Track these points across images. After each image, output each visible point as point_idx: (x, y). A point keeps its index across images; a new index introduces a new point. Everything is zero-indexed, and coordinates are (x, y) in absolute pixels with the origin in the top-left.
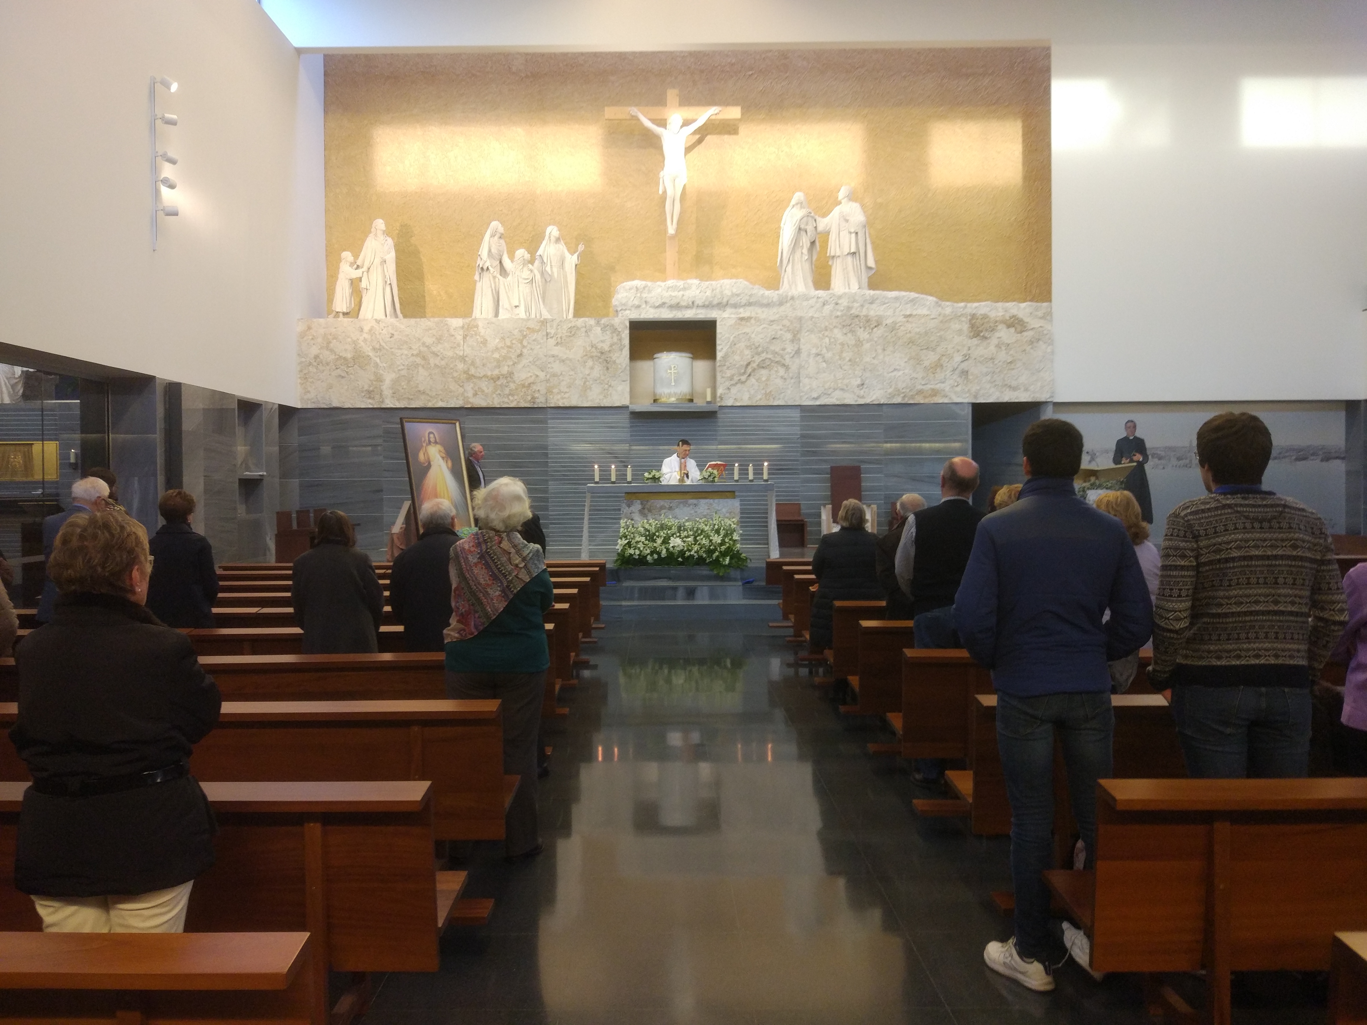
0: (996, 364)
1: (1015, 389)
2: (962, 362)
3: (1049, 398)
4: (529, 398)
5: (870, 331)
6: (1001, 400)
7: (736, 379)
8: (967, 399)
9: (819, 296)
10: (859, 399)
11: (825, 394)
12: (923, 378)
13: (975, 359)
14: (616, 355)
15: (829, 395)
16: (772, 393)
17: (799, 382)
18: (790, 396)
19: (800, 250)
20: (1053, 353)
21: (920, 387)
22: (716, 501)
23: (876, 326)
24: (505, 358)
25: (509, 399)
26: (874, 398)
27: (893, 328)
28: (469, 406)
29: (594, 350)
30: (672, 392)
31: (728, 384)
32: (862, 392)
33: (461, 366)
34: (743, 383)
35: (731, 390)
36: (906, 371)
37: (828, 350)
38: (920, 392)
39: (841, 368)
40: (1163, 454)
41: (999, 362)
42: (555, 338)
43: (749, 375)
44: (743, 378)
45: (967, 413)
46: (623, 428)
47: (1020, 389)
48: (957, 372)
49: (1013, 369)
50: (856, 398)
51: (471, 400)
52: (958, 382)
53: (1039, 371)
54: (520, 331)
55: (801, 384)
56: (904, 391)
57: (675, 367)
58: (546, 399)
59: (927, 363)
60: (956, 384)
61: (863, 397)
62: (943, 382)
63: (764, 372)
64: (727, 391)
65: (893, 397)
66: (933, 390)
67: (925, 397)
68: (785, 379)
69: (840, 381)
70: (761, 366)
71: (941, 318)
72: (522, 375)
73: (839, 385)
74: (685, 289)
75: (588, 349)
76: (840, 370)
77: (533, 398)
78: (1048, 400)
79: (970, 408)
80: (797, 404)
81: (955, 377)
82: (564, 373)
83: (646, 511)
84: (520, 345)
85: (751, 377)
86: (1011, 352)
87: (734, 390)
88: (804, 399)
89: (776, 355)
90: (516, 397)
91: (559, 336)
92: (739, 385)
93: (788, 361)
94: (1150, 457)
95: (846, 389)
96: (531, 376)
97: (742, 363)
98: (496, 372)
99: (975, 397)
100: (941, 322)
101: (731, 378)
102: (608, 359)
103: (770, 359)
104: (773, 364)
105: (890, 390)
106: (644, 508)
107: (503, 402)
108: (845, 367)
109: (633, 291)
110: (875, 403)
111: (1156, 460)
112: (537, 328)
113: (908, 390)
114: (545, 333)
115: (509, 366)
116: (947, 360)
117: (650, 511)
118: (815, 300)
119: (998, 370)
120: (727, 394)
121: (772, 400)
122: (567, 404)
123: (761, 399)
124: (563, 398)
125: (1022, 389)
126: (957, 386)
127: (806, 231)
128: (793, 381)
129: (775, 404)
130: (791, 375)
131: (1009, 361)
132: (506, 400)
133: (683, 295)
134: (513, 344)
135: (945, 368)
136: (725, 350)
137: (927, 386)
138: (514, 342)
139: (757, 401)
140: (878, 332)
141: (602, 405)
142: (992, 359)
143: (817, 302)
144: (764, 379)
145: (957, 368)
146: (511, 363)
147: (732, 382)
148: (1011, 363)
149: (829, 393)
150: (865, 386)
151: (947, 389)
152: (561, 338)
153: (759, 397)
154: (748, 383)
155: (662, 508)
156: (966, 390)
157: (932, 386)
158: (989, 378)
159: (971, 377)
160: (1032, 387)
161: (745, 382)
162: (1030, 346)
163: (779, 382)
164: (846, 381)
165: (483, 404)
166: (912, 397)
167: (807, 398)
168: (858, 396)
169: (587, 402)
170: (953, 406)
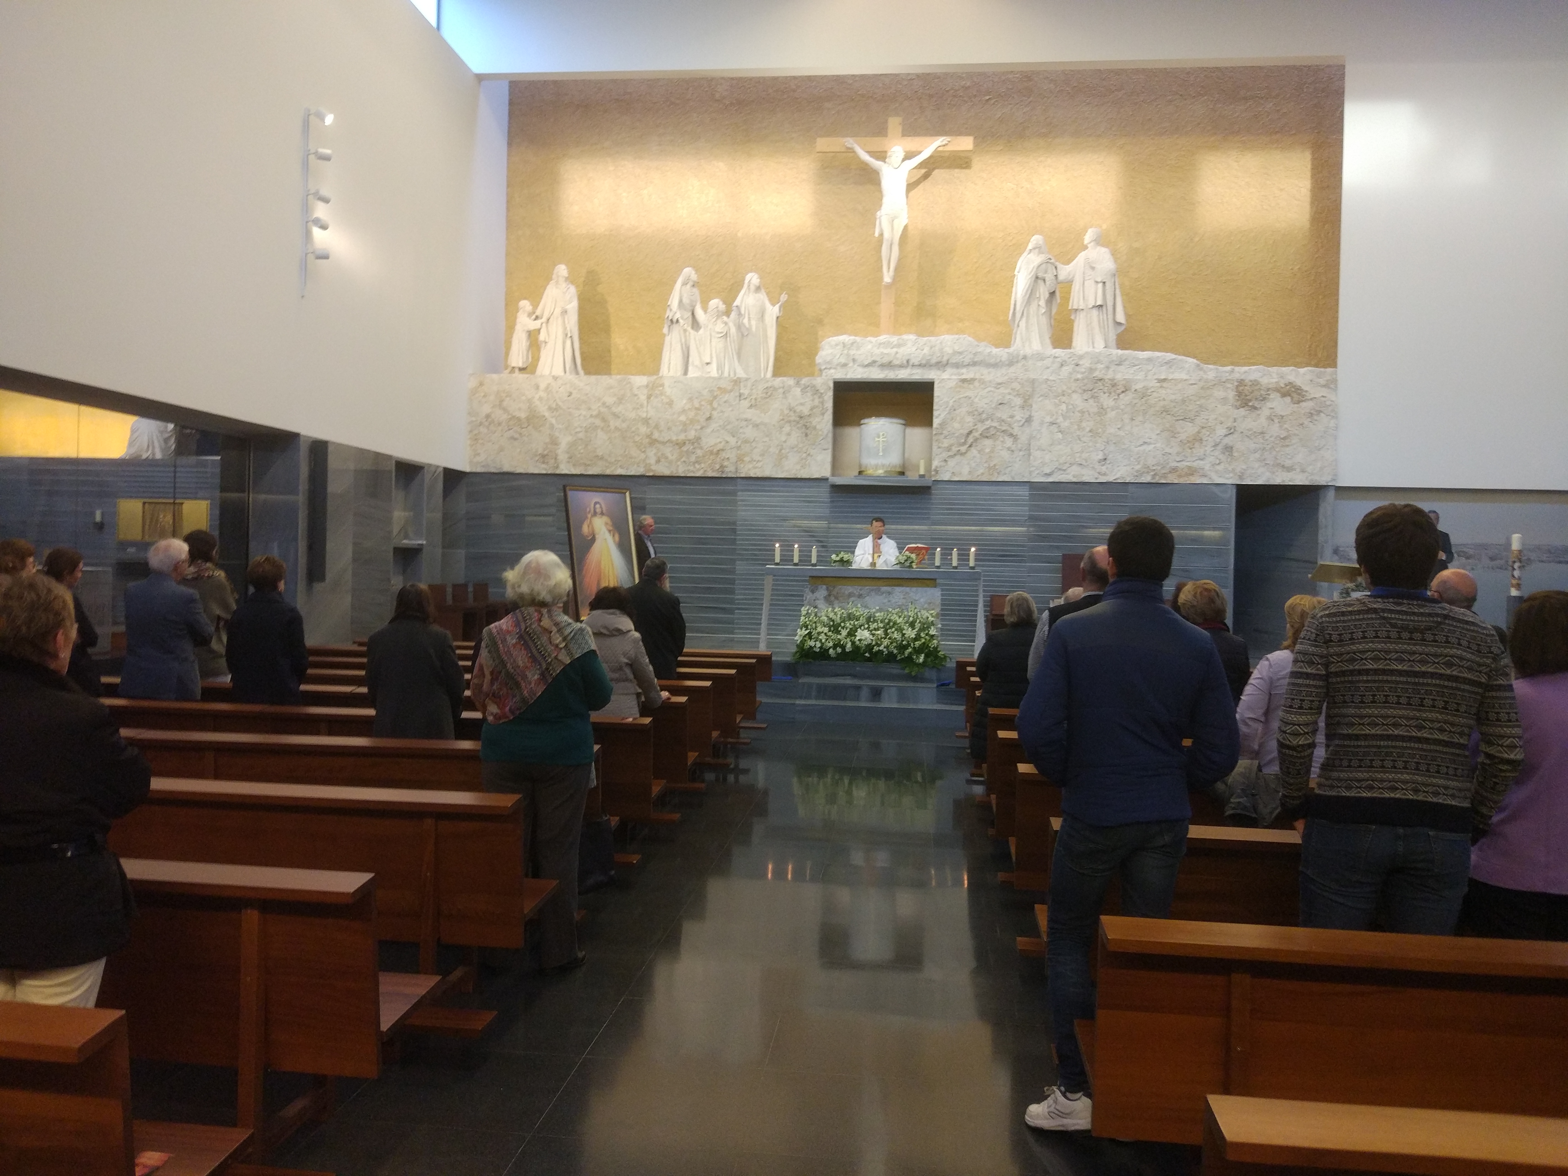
0: (1267, 440)
1: (1289, 469)
2: (1226, 436)
3: (1331, 481)
4: (717, 466)
5: (1116, 397)
6: (1272, 482)
7: (955, 449)
8: (1230, 478)
9: (1057, 355)
10: (1100, 476)
11: (1060, 469)
12: (1178, 454)
13: (1242, 432)
14: (817, 419)
15: (1064, 470)
16: (997, 467)
17: (1029, 455)
18: (1018, 471)
19: (1036, 302)
20: (1336, 428)
21: (1175, 464)
22: (914, 589)
23: (1123, 392)
24: (692, 421)
25: (695, 467)
26: (1118, 476)
27: (1144, 394)
28: (651, 474)
29: (792, 413)
30: (880, 463)
31: (945, 455)
32: (1104, 469)
33: (643, 430)
34: (962, 454)
35: (949, 463)
36: (1158, 445)
37: (1065, 417)
38: (1174, 470)
39: (1080, 439)
40: (1471, 552)
41: (1271, 437)
42: (748, 400)
43: (970, 446)
44: (963, 449)
45: (1231, 496)
46: (823, 502)
47: (1295, 470)
48: (1220, 447)
49: (1288, 446)
50: (1096, 475)
51: (653, 468)
52: (1220, 460)
53: (1319, 450)
54: (711, 391)
55: (1031, 457)
56: (1154, 468)
57: (883, 435)
58: (737, 468)
59: (1183, 436)
60: (1218, 462)
61: (1105, 474)
62: (1202, 460)
63: (988, 442)
64: (943, 464)
65: (1141, 474)
66: (1189, 468)
67: (1180, 476)
68: (1013, 451)
69: (1078, 455)
70: (985, 436)
71: (1201, 384)
72: (710, 441)
73: (1077, 460)
74: (899, 346)
75: (786, 412)
76: (1078, 441)
77: (722, 466)
78: (1329, 484)
79: (1234, 491)
80: (1026, 480)
81: (1217, 453)
82: (757, 439)
83: (832, 598)
84: (709, 407)
85: (972, 448)
86: (1286, 426)
87: (952, 463)
88: (1034, 474)
89: (1003, 423)
90: (703, 465)
91: (754, 397)
92: (958, 457)
93: (1016, 431)
94: (1455, 555)
95: (1086, 464)
96: (720, 442)
97: (961, 431)
98: (682, 437)
99: (1241, 477)
100: (1202, 388)
101: (949, 449)
102: (808, 424)
103: (995, 427)
104: (998, 433)
105: (1138, 467)
106: (829, 595)
107: (688, 470)
108: (1084, 439)
109: (840, 347)
110: (1119, 481)
111: (1463, 560)
112: (729, 388)
113: (1159, 468)
114: (738, 394)
115: (696, 430)
116: (1208, 433)
117: (837, 598)
118: (1051, 360)
119: (1269, 446)
120: (944, 466)
121: (996, 474)
122: (760, 475)
123: (983, 474)
124: (755, 468)
125: (1298, 470)
126: (1219, 464)
127: (1044, 280)
128: (1021, 453)
129: (1001, 479)
130: (1019, 446)
131: (1282, 436)
132: (692, 468)
133: (897, 353)
134: (701, 405)
135: (1204, 443)
136: (942, 416)
137: (1183, 463)
138: (703, 403)
139: (978, 476)
140: (1126, 398)
141: (799, 477)
142: (1262, 433)
143: (1053, 363)
144: (987, 450)
145: (1220, 442)
146: (699, 427)
147: (950, 453)
148: (1284, 438)
149: (1064, 468)
150: (1108, 462)
151: (1207, 467)
152: (756, 399)
153: (981, 471)
154: (969, 455)
155: (850, 595)
156: (1230, 469)
157: (1188, 464)
158: (1257, 455)
159: (1235, 454)
160: (1311, 467)
161: (965, 453)
162: (1309, 420)
163: (1005, 454)
164: (1085, 455)
165: (667, 472)
166: (1164, 476)
167: (1038, 474)
168: (1099, 473)
169: (783, 472)
170: (1213, 487)
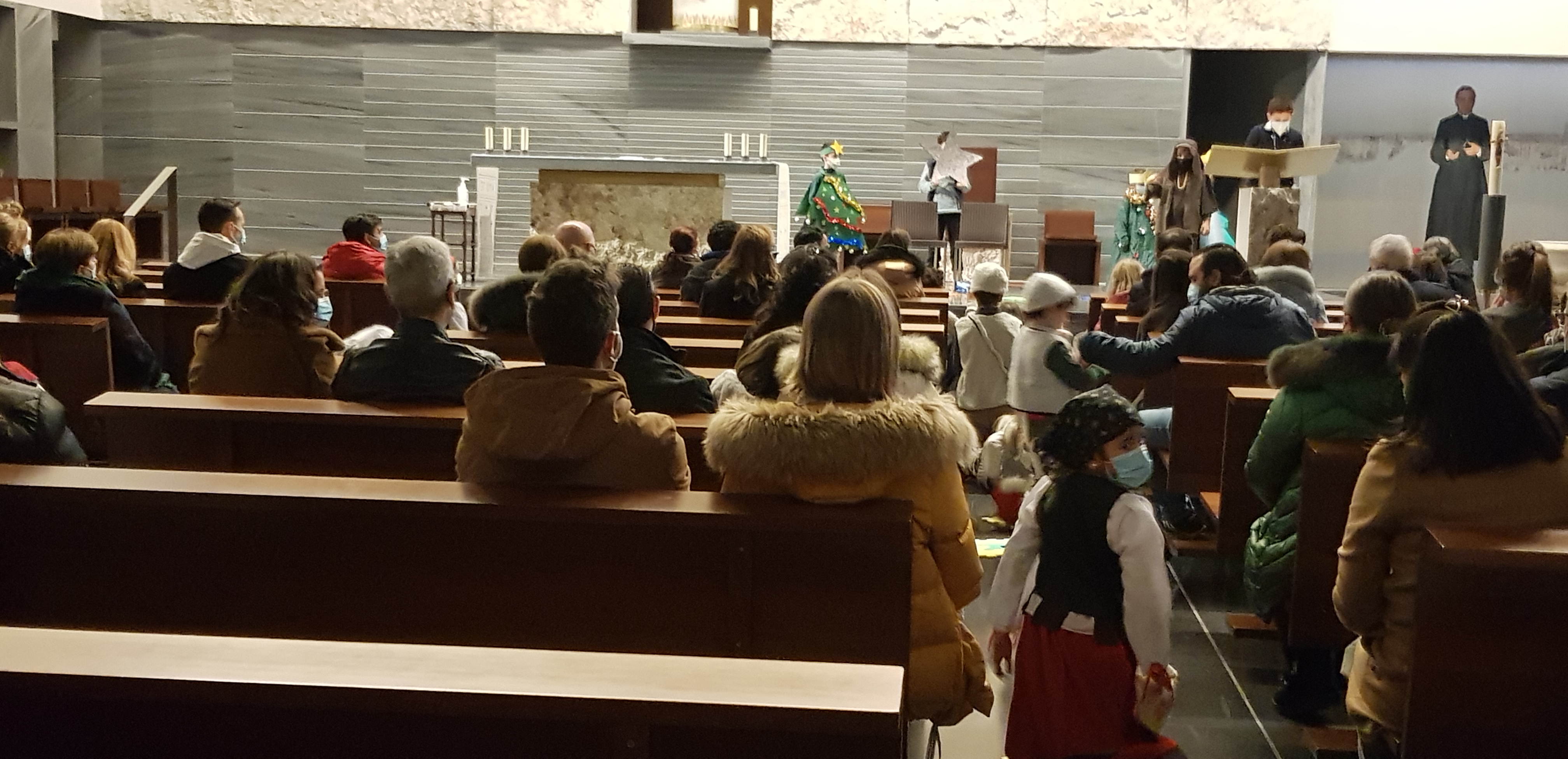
1: (1264, 27)
3: (1322, 44)
4: (465, 15)
6: (1240, 46)
10: (1005, 37)
11: (950, 26)
15: (955, 27)
16: (862, 21)
17: (909, 5)
18: (892, 28)
21: (1108, 20)
22: (686, 189)
25: (432, 16)
26: (1029, 35)
28: (368, 26)
30: (700, 14)
31: (790, 3)
32: (1010, 26)
34: (816, 2)
35: (797, 16)
38: (1106, 28)
45: (1184, 66)
46: (619, 71)
47: (1272, 27)
51: (371, 16)
52: (1170, 13)
55: (911, 9)
56: (1080, 24)
58: (492, 19)
60: (1167, 16)
61: (1011, 33)
62: (1145, 13)
64: (789, 16)
65: (1062, 34)
66: (1127, 24)
67: (1115, 37)
73: (974, 12)
77: (471, 15)
78: (1320, 48)
79: (1189, 58)
80: (901, 40)
81: (1166, 4)
87: (800, 16)
88: (913, 33)
90: (444, 13)
92: (808, 8)
95: (985, 20)
99: (1197, 39)
105: (1057, 24)
107: (422, 20)
110: (1031, 43)
113: (1089, 25)
120: (789, 20)
121: (862, 32)
122: (525, 28)
123: (842, 31)
124: (518, 18)
125: (1280, 29)
126: (1168, 20)
129: (867, 39)
132: (427, 17)
137: (1119, 17)
139: (835, 34)
141: (584, 33)
147: (798, 1)
149: (955, 24)
150: (1017, 15)
151: (1152, 25)
154: (824, 3)
156: (1184, 26)
157: (1126, 19)
158: (1222, 6)
159: (1192, 5)
160: (1294, 25)
161: (819, 1)
165: (391, 23)
166: (1093, 36)
167: (920, 33)
168: (1004, 32)
169: (558, 25)
170: (1160, 53)
